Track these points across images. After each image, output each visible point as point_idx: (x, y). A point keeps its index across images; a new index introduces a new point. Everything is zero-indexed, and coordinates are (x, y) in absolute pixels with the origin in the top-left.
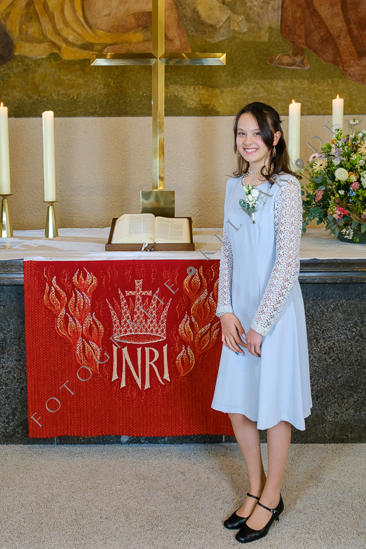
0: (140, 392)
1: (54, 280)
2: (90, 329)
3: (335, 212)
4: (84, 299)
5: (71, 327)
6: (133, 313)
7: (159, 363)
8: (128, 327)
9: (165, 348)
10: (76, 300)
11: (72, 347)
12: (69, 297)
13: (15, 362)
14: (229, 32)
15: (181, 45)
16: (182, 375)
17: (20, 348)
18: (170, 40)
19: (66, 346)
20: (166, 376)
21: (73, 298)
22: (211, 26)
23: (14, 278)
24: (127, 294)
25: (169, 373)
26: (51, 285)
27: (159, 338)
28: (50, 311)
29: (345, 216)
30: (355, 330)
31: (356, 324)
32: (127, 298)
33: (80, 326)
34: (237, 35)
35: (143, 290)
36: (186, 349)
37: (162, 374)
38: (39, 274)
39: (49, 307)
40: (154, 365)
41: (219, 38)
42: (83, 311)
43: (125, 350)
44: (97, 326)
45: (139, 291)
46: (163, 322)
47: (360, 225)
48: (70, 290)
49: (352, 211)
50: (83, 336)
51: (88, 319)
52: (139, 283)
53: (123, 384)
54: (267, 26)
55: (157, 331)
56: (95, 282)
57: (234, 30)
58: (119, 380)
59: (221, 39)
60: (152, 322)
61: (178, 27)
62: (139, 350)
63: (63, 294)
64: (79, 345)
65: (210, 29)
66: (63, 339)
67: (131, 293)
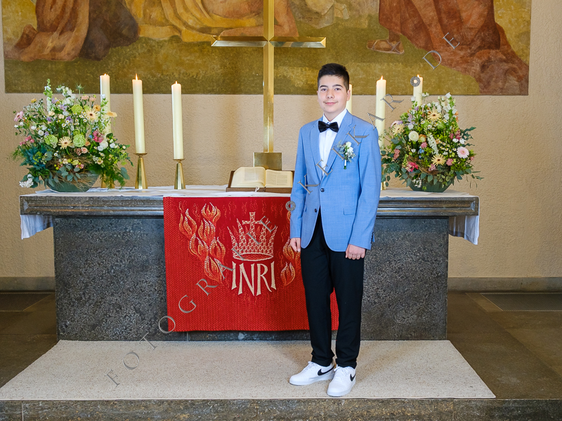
0: (253, 298)
1: (187, 212)
2: (215, 250)
3: (407, 165)
4: (210, 227)
5: (200, 248)
6: (248, 238)
7: (268, 276)
8: (244, 248)
9: (272, 264)
10: (204, 227)
11: (201, 264)
12: (199, 225)
13: (156, 278)
14: (333, 19)
15: (290, 30)
16: (285, 285)
17: (160, 267)
18: (280, 26)
19: (197, 262)
20: (273, 286)
21: (202, 226)
22: (317, 13)
23: (155, 210)
24: (244, 223)
25: (276, 283)
26: (184, 215)
27: (268, 256)
28: (184, 235)
29: (415, 169)
30: (418, 254)
31: (419, 250)
32: (243, 226)
33: (207, 247)
34: (339, 22)
35: (256, 220)
36: (288, 265)
37: (270, 285)
38: (175, 207)
39: (183, 233)
40: (264, 277)
41: (324, 24)
42: (210, 236)
43: (242, 266)
44: (220, 247)
45: (252, 222)
46: (271, 245)
47: (427, 176)
48: (200, 219)
49: (421, 165)
50: (209, 255)
51: (214, 242)
52: (252, 215)
53: (240, 292)
54: (367, 14)
55: (266, 252)
56: (218, 213)
57: (337, 18)
58: (237, 289)
59: (326, 25)
60: (262, 245)
61: (287, 14)
62: (253, 266)
63: (194, 223)
64: (207, 261)
65: (316, 16)
66: (194, 257)
67: (247, 222)
